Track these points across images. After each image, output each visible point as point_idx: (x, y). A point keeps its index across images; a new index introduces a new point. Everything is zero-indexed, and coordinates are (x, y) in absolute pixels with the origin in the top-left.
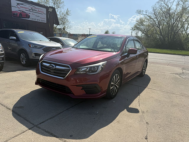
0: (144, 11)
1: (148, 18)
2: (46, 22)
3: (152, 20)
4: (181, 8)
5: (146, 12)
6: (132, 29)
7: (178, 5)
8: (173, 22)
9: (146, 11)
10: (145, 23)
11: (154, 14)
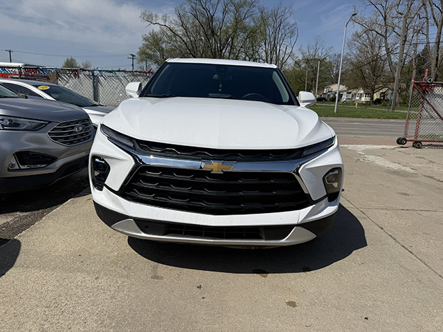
0: (160, 17)
1: (169, 33)
3: (178, 39)
4: (232, 19)
5: (165, 21)
6: (133, 59)
7: (225, 12)
8: (220, 46)
9: (163, 16)
10: (164, 45)
11: (182, 26)
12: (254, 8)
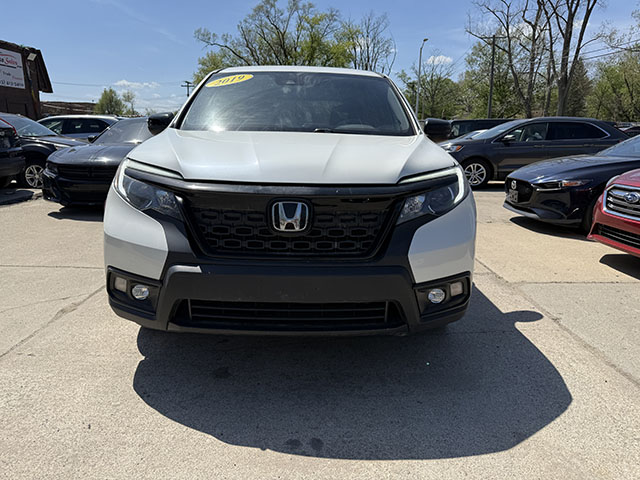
2: (24, 87)
5: (226, 40)
6: (188, 87)
7: (300, 27)
9: (224, 36)
11: (247, 46)
12: (335, 23)
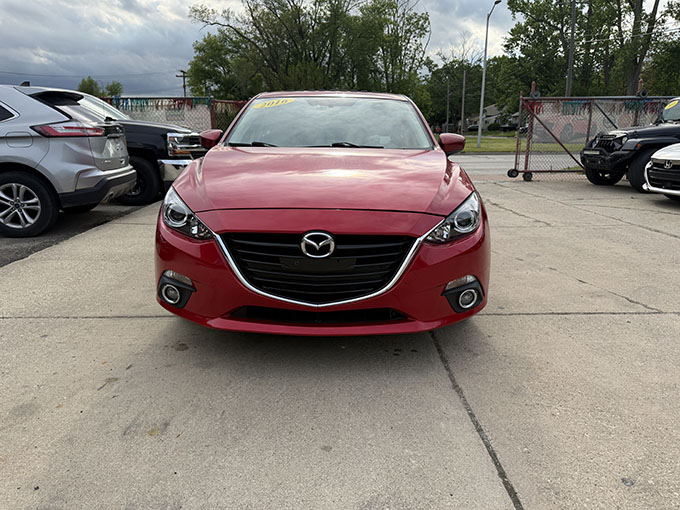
0: (221, 13)
1: (235, 37)
4: (329, 13)
5: (228, 18)
6: (184, 77)
9: (225, 12)
11: (255, 25)
